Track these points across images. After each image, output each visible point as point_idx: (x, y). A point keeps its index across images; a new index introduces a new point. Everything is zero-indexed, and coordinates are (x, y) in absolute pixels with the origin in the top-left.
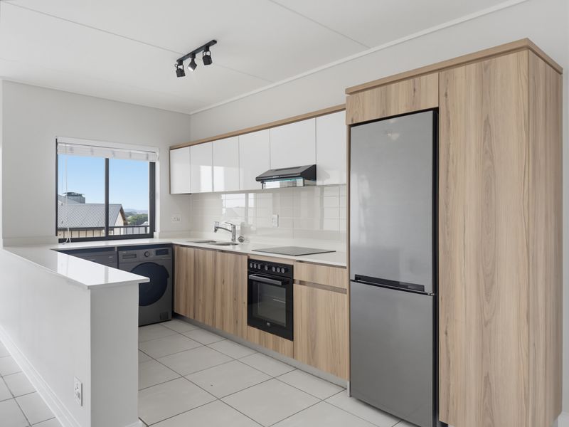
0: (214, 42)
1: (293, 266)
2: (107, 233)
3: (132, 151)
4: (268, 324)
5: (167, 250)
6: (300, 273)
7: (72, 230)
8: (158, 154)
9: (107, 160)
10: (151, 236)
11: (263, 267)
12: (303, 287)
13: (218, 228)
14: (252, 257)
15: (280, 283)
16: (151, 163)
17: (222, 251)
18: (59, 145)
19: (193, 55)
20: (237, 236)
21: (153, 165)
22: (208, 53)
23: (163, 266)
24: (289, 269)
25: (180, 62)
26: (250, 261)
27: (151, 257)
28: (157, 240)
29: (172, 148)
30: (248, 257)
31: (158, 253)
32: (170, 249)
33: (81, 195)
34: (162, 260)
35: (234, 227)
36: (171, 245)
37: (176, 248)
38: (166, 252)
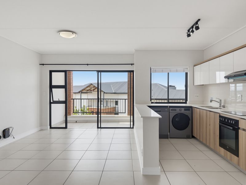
0: (199, 20)
1: (239, 120)
2: (168, 101)
3: (178, 69)
4: (228, 147)
5: (189, 109)
6: (242, 125)
7: (155, 99)
8: (188, 69)
9: (168, 73)
10: (186, 103)
11: (225, 120)
12: (243, 131)
13: (212, 100)
14: (221, 115)
15: (231, 128)
16: (186, 73)
17: (210, 111)
18: (152, 69)
19: (192, 27)
20: (222, 105)
21: (187, 74)
22: (197, 25)
23: (187, 115)
24: (237, 122)
25: (189, 31)
26: (220, 116)
27: (182, 111)
28: (188, 105)
29: (195, 66)
30: (220, 114)
31: (185, 110)
32: (191, 109)
33: (174, 86)
34: (188, 113)
35: (221, 101)
36: (191, 107)
37: (193, 108)
38: (189, 110)
